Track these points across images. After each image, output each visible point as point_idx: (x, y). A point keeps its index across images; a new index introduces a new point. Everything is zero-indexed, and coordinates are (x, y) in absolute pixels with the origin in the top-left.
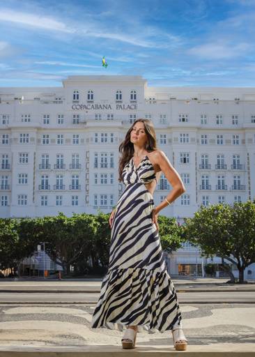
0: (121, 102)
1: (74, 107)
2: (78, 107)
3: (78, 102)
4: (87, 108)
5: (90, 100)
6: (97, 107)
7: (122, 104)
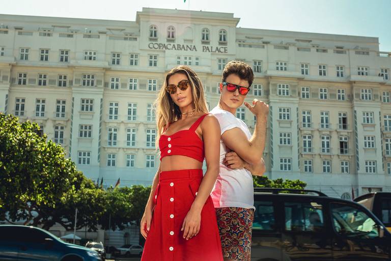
0: (208, 43)
1: (151, 46)
2: (156, 46)
3: (156, 40)
4: (167, 48)
5: (171, 38)
6: (179, 47)
7: (209, 46)
